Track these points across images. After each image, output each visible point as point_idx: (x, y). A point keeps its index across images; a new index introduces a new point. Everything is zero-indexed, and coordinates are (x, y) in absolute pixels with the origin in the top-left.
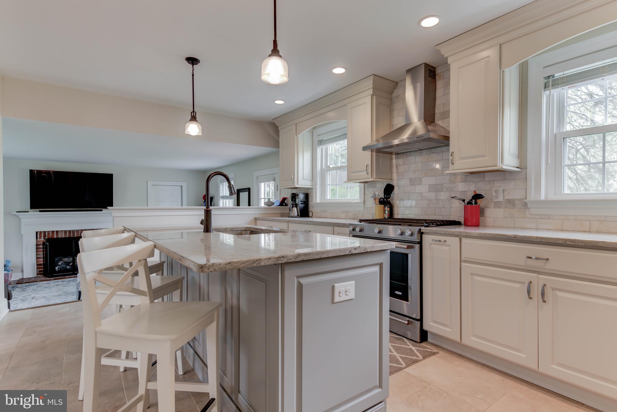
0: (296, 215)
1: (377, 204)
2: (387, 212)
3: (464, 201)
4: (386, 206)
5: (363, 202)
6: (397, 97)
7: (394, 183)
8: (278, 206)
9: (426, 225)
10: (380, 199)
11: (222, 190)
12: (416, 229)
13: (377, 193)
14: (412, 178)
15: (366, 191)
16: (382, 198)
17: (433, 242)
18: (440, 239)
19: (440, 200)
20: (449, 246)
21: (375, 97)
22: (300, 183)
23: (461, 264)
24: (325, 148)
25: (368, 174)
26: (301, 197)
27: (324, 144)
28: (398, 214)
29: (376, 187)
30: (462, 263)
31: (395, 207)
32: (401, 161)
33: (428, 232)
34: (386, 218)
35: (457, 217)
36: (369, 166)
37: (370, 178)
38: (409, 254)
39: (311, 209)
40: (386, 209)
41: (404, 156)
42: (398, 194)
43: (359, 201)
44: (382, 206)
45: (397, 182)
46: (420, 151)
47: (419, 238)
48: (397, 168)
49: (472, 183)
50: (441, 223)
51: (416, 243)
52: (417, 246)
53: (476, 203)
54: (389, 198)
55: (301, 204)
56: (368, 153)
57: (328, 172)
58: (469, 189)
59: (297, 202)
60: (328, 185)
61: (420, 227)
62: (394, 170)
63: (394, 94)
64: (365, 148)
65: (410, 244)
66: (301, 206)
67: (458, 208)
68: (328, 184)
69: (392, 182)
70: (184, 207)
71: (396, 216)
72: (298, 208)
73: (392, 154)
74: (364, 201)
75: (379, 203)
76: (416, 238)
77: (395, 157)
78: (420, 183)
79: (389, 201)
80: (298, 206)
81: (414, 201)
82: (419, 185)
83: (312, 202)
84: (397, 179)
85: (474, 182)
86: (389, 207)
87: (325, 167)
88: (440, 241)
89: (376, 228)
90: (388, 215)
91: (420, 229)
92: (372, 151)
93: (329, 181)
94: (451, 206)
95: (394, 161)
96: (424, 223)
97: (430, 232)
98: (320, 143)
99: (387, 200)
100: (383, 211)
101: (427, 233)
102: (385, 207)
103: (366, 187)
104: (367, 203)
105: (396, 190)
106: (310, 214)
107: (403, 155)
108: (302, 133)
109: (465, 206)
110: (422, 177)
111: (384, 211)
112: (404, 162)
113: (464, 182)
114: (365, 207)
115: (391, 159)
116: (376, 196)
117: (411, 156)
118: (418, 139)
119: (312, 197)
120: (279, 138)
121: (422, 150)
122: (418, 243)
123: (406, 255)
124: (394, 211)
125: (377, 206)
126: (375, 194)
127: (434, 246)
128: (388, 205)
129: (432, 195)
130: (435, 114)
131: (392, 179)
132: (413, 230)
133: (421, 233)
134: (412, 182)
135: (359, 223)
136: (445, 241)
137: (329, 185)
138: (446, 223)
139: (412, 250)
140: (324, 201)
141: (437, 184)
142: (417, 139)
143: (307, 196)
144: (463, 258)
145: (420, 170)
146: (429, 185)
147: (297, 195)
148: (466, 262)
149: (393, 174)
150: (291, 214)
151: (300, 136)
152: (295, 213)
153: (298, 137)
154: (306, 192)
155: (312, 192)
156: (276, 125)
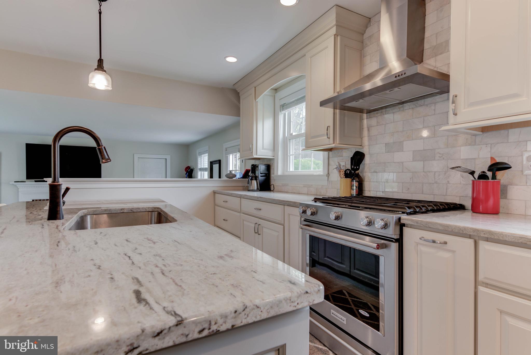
0: (256, 188)
1: (342, 177)
2: (355, 188)
3: (472, 173)
4: (354, 181)
5: (326, 175)
6: (370, 37)
7: (365, 150)
8: (241, 178)
9: (409, 211)
10: (346, 170)
11: (200, 162)
12: (392, 218)
13: (342, 164)
14: (389, 143)
15: (331, 162)
16: (348, 170)
17: (422, 242)
18: (434, 239)
19: (430, 172)
20: (453, 252)
21: (339, 38)
22: (258, 153)
23: (476, 287)
24: (288, 114)
25: (329, 138)
26: (262, 168)
27: (287, 108)
28: (369, 191)
29: (342, 156)
30: (479, 287)
31: (365, 181)
32: (374, 121)
33: (413, 223)
34: (355, 195)
35: (458, 198)
36: (331, 127)
37: (332, 143)
38: (380, 257)
39: (272, 182)
40: (355, 184)
41: (378, 115)
42: (369, 164)
43: (322, 174)
44: (349, 180)
45: (369, 148)
46: (401, 106)
47: (398, 232)
48: (369, 130)
49: (485, 145)
50: (433, 208)
51: (392, 241)
52: (394, 246)
53: (494, 177)
54: (358, 169)
55: (261, 176)
56: (328, 111)
57: (291, 140)
58: (479, 156)
59: (257, 175)
60: (291, 155)
61: (399, 216)
62: (365, 133)
63: (366, 35)
64: (323, 104)
65: (383, 241)
66: (261, 178)
67: (460, 184)
68: (291, 153)
69: (362, 148)
70: (168, 179)
71: (367, 193)
72: (258, 181)
73: (362, 113)
74: (328, 174)
75: (344, 176)
76: (392, 232)
77: (367, 116)
78: (401, 149)
79: (358, 173)
80: (258, 178)
81: (391, 174)
82: (398, 152)
83: (274, 174)
84: (369, 145)
85: (488, 144)
86: (357, 182)
87: (288, 135)
88: (434, 242)
89: (334, 211)
90: (356, 191)
91: (400, 219)
92: (335, 108)
93: (292, 151)
94: (448, 182)
95: (365, 121)
96: (406, 208)
97: (416, 224)
98: (282, 108)
99: (354, 172)
100: (350, 187)
101: (411, 226)
102: (352, 180)
103: (331, 156)
104: (331, 175)
105: (367, 160)
106: (272, 189)
107: (377, 113)
108: (261, 97)
109: (473, 181)
110: (403, 141)
111: (352, 186)
112: (377, 122)
113: (470, 145)
114: (329, 180)
115: (361, 119)
116: (340, 167)
117: (388, 113)
118: (398, 78)
119: (274, 169)
120: (240, 103)
121: (403, 103)
122: (397, 241)
123: (377, 258)
124: (365, 187)
125: (342, 179)
126: (340, 165)
127: (423, 249)
128: (357, 178)
129: (419, 165)
130: (423, 51)
131: (363, 145)
132: (387, 219)
133: (401, 226)
134: (390, 148)
135: (313, 203)
136: (446, 243)
137: (293, 155)
138: (441, 207)
139: (384, 250)
140: (287, 174)
141: (425, 149)
142: (396, 79)
143: (268, 167)
144: (481, 277)
145: (401, 132)
146: (413, 151)
147: (257, 167)
148: (487, 285)
149: (363, 139)
150: (250, 188)
151: (260, 99)
152: (255, 187)
153: (257, 102)
154: (268, 163)
155: (274, 163)
156: (237, 91)
